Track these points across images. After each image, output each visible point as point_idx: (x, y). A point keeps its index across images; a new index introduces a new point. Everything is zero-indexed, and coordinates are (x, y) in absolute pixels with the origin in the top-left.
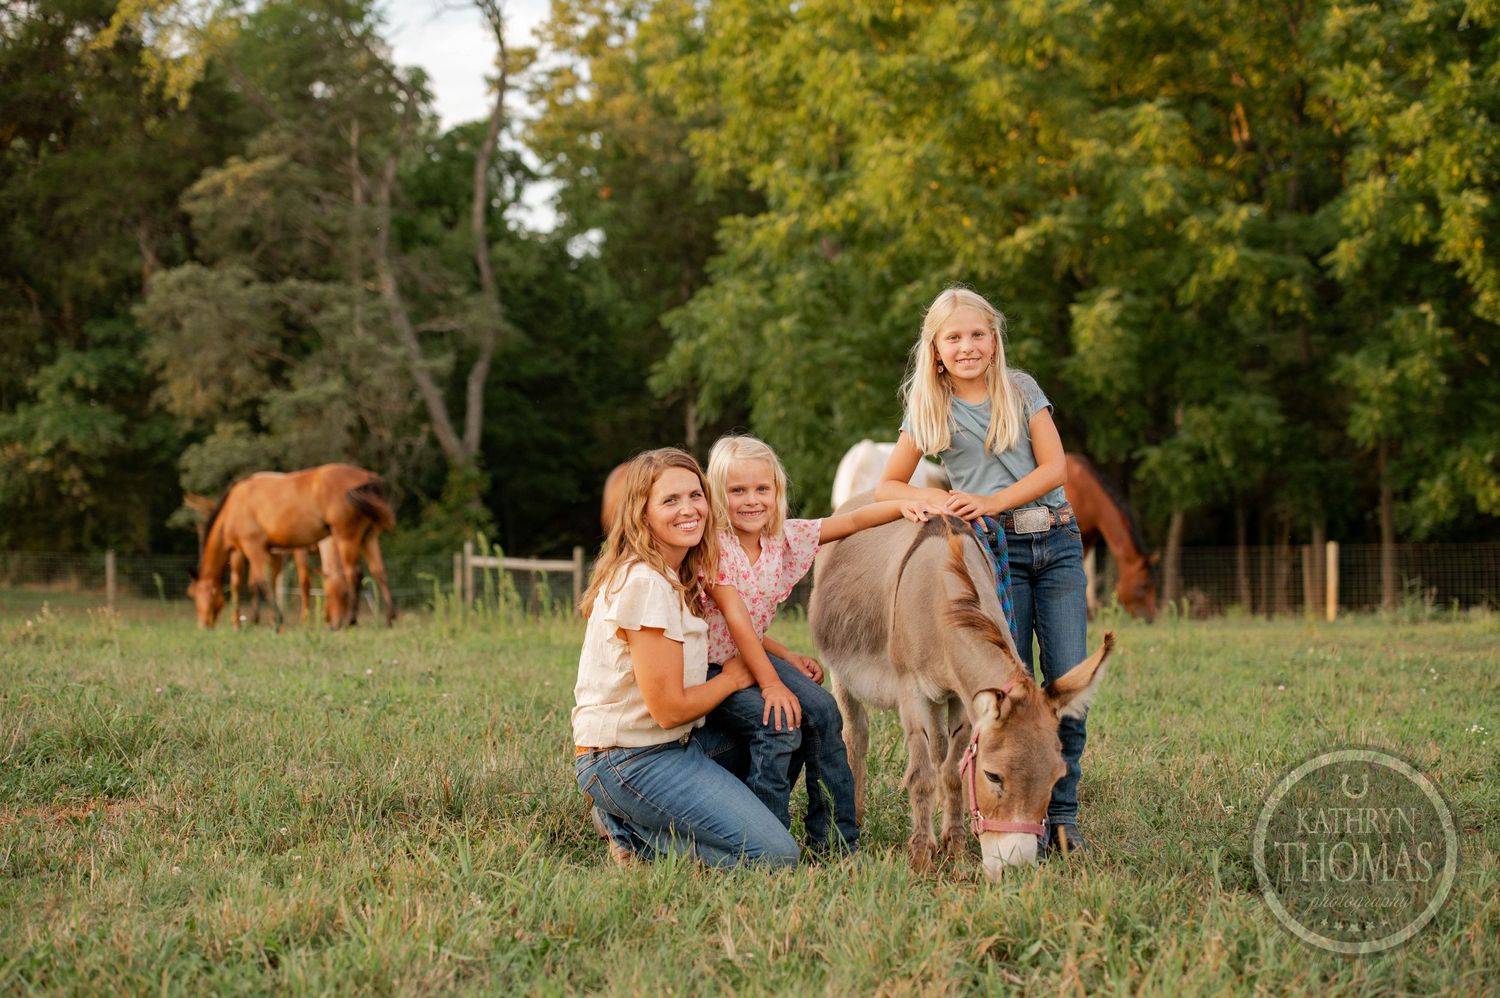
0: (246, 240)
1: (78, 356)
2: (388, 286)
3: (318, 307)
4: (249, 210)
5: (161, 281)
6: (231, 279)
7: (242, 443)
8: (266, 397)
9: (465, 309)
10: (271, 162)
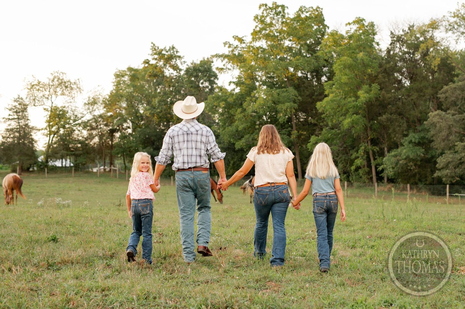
0: (454, 104)
1: (414, 134)
4: (455, 96)
5: (432, 114)
6: (450, 114)
7: (451, 156)
8: (456, 144)
10: (460, 83)
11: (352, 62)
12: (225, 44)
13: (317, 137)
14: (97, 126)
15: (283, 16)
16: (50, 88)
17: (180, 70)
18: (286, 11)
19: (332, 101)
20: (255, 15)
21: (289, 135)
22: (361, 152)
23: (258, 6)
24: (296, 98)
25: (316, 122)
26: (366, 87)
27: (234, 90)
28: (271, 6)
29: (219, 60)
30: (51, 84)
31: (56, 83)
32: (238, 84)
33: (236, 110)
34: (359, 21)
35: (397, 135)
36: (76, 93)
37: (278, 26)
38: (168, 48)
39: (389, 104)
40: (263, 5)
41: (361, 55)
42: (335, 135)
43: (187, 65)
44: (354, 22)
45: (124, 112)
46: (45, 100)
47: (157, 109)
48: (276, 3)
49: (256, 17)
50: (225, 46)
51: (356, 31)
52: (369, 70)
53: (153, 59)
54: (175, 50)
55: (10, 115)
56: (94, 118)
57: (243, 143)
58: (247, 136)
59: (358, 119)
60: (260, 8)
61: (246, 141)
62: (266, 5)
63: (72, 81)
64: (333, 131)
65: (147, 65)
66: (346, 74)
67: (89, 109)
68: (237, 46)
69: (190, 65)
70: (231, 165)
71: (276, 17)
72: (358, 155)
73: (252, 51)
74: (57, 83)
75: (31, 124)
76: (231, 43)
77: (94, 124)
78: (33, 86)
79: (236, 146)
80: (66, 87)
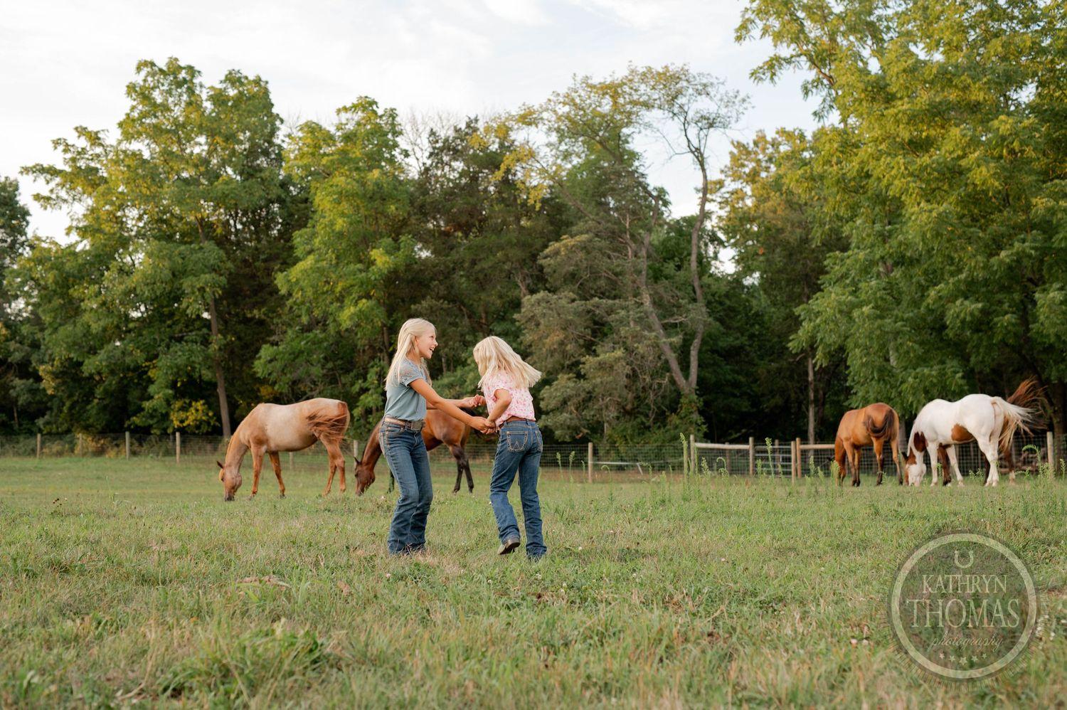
0: (572, 277)
2: (647, 300)
3: (610, 311)
4: (573, 262)
5: (528, 300)
6: (565, 299)
7: (571, 384)
8: (583, 359)
9: (688, 311)
10: (584, 237)
11: (357, 188)
12: (56, 143)
13: (275, 347)
15: (191, 91)
18: (197, 80)
21: (205, 343)
22: (373, 378)
24: (221, 264)
25: (263, 317)
26: (385, 242)
27: (76, 244)
28: (164, 67)
29: (41, 179)
32: (83, 232)
34: (366, 105)
35: (451, 343)
37: (180, 112)
39: (432, 279)
40: (146, 64)
42: (314, 343)
44: (355, 107)
48: (176, 60)
49: (133, 88)
50: (56, 148)
51: (359, 125)
52: (392, 208)
57: (101, 361)
58: (109, 347)
60: (139, 69)
61: (109, 357)
62: (152, 65)
64: (310, 335)
68: (83, 149)
71: (174, 92)
73: (123, 161)
76: (70, 142)
79: (84, 368)
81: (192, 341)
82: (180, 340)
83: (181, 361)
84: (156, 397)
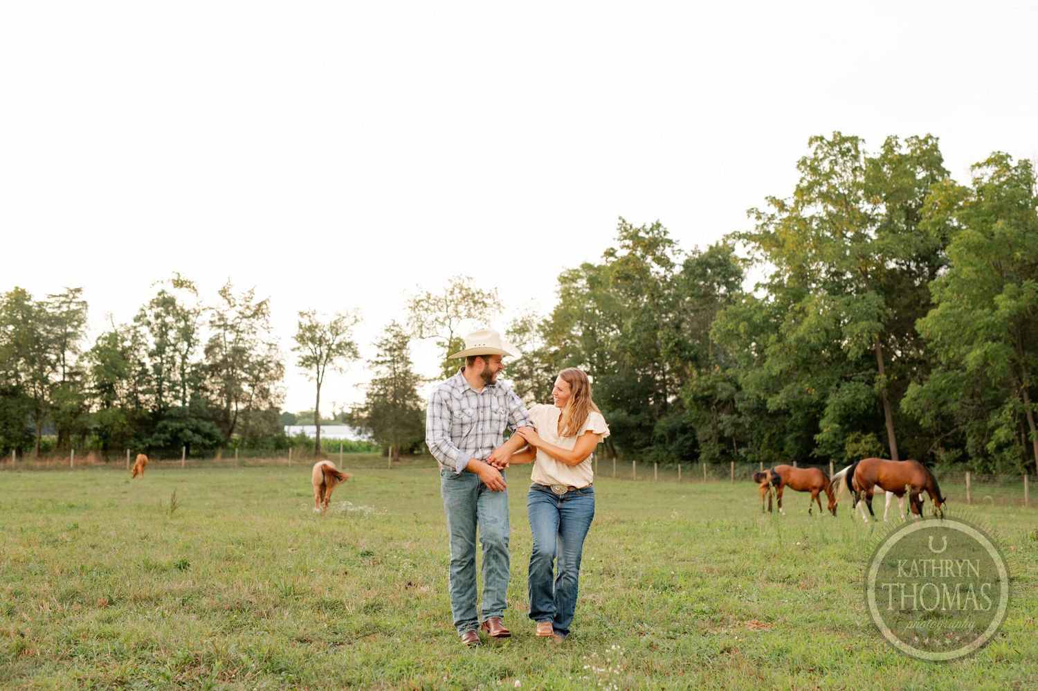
11: (983, 239)
12: (750, 212)
13: (920, 386)
14: (531, 372)
15: (855, 157)
16: (448, 306)
17: (673, 265)
18: (861, 147)
19: (944, 316)
20: (800, 158)
21: (871, 382)
22: (1007, 413)
23: (808, 141)
24: (881, 312)
26: (1010, 287)
27: (767, 298)
28: (830, 139)
29: (741, 243)
30: (450, 298)
31: (457, 295)
32: (773, 288)
33: (768, 337)
34: (999, 160)
36: (492, 313)
37: (848, 176)
38: (648, 227)
40: (816, 138)
41: (999, 225)
42: (954, 382)
43: (686, 254)
44: (988, 162)
45: (579, 345)
46: (439, 327)
47: (630, 339)
48: (840, 133)
49: (804, 162)
50: (749, 216)
51: (993, 178)
52: (1018, 254)
53: (623, 247)
54: (661, 229)
55: (378, 355)
56: (524, 358)
57: (781, 400)
58: (789, 387)
59: (996, 350)
60: (810, 143)
61: (788, 396)
62: (822, 138)
63: (486, 293)
64: (952, 374)
65: (612, 259)
66: (971, 264)
67: (514, 341)
68: (773, 215)
69: (690, 254)
70: (765, 441)
71: (841, 161)
72: (1000, 420)
74: (460, 296)
75: (415, 370)
76: (761, 211)
77: (525, 368)
78: (418, 303)
79: (768, 406)
80: (475, 303)
81: (859, 381)
82: (848, 380)
83: (847, 398)
84: (825, 430)
